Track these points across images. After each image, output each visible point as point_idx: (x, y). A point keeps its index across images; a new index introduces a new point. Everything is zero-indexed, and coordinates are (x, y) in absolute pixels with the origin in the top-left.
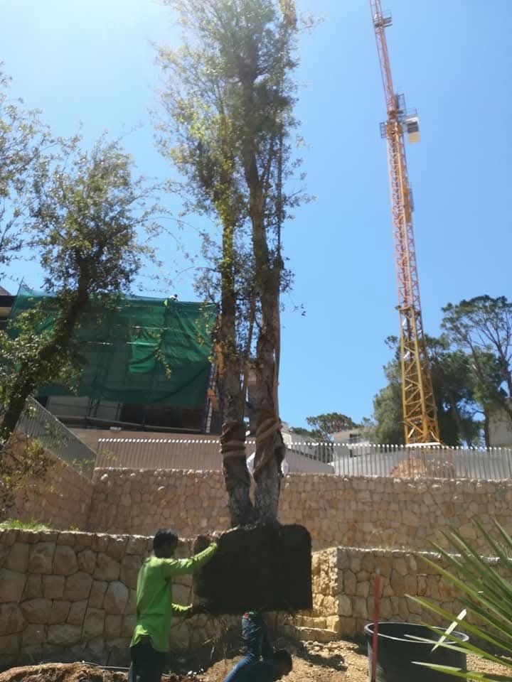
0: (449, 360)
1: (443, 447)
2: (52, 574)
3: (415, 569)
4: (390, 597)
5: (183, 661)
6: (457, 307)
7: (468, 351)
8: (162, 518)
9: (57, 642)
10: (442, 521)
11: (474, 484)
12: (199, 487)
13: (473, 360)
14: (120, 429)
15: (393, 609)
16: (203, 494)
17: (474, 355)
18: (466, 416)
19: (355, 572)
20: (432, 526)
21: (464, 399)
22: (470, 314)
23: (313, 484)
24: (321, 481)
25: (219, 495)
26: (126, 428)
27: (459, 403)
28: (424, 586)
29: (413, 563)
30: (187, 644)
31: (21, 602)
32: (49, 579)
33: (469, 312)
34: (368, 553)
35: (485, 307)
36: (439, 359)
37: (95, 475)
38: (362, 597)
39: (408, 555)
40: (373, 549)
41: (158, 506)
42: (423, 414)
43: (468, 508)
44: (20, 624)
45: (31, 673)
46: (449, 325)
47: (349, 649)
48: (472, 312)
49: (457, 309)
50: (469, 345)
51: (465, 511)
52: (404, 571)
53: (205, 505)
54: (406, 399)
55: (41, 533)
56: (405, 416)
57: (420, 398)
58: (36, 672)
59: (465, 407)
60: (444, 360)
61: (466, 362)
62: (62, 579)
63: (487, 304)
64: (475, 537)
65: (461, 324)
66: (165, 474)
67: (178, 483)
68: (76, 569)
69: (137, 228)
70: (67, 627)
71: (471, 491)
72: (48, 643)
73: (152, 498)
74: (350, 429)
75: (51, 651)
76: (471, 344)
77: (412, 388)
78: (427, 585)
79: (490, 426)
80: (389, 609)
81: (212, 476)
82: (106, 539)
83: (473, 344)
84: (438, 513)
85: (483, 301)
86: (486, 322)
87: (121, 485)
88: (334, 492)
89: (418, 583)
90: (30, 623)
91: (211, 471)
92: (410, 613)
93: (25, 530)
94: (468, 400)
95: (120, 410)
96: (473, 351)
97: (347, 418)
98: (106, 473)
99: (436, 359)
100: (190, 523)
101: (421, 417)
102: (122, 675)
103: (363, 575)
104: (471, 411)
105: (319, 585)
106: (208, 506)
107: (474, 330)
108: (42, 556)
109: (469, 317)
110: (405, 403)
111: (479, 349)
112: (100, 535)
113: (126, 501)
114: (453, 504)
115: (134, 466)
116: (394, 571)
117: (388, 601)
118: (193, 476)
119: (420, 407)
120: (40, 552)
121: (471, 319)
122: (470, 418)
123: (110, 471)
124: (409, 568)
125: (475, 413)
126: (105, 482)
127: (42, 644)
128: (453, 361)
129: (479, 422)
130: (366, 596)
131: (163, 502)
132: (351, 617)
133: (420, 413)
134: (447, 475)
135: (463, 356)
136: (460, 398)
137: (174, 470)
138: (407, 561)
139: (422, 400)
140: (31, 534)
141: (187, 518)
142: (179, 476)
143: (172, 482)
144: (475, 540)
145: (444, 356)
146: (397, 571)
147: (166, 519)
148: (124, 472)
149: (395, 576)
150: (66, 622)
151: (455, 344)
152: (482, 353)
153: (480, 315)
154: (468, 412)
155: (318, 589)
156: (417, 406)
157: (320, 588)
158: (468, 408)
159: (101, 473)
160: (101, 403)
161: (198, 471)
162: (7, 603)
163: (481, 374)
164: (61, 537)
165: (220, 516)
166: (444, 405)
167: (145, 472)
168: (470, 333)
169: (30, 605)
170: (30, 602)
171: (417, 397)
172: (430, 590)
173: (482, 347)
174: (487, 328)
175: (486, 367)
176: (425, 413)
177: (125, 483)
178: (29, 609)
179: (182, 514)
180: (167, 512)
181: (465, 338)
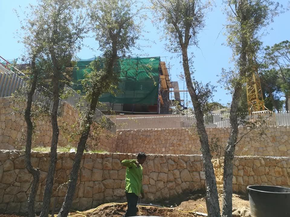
0: (268, 73)
1: (270, 112)
2: (112, 170)
3: (264, 164)
4: (253, 176)
5: (168, 202)
6: (272, 47)
7: (277, 68)
8: (146, 149)
9: (118, 195)
10: (271, 144)
11: (286, 127)
12: (160, 135)
13: (280, 72)
14: (123, 114)
15: (254, 180)
16: (162, 138)
17: (281, 70)
18: (277, 99)
19: (237, 166)
20: (266, 147)
21: (276, 91)
22: (279, 50)
23: (210, 131)
24: (213, 130)
25: (169, 138)
26: (126, 114)
27: (273, 93)
28: (268, 171)
29: (263, 162)
30: (168, 195)
31: (102, 181)
32: (112, 172)
33: (278, 49)
34: (242, 158)
35: (286, 46)
36: (263, 73)
37: (117, 133)
38: (240, 176)
39: (260, 158)
40: (244, 156)
41: (144, 144)
42: (257, 99)
43: (283, 138)
44: (103, 189)
45: (111, 207)
46: (268, 57)
47: (237, 197)
48: (280, 49)
49: (273, 49)
50: (278, 65)
51: (281, 139)
52: (259, 165)
53: (163, 142)
54: (249, 92)
55: (106, 154)
56: (248, 100)
57: (255, 92)
58: (112, 206)
59: (276, 94)
60: (266, 74)
61: (277, 73)
62: (117, 172)
63: (287, 45)
64: (286, 150)
65: (274, 56)
66: (145, 131)
67: (151, 134)
68: (122, 168)
69: (134, 18)
70: (121, 190)
71: (284, 130)
72: (114, 196)
73: (141, 140)
74: (221, 108)
75: (116, 199)
76: (279, 65)
77: (251, 88)
78: (269, 170)
79: (288, 102)
80: (253, 180)
81: (165, 130)
82: (131, 156)
83: (280, 65)
84: (269, 141)
85: (285, 44)
86: (286, 54)
87: (128, 136)
88: (220, 135)
89: (265, 170)
90: (107, 188)
91: (164, 129)
92: (262, 182)
93: (100, 153)
94: (277, 91)
95: (122, 106)
96: (280, 68)
97: (219, 104)
98: (121, 132)
99: (262, 73)
100: (158, 150)
101: (256, 100)
102: (145, 207)
103: (240, 167)
104: (279, 96)
105: (221, 172)
106: (165, 143)
107: (281, 58)
108: (107, 163)
109: (278, 52)
110: (248, 94)
111: (283, 67)
112: (129, 154)
113: (131, 142)
114: (276, 136)
115: (132, 128)
116: (254, 165)
117: (252, 177)
118: (157, 131)
119: (255, 96)
120: (107, 161)
121: (279, 53)
122: (279, 99)
123: (123, 131)
124: (261, 163)
125: (280, 97)
126: (121, 135)
127: (112, 196)
128: (270, 74)
129: (283, 101)
130: (242, 175)
131: (146, 142)
132: (236, 184)
133: (255, 98)
134: (272, 124)
135: (275, 71)
136: (273, 91)
137: (149, 129)
138: (260, 161)
139: (256, 93)
140: (102, 155)
141: (156, 148)
142: (151, 131)
143: (148, 134)
144: (286, 152)
145: (265, 72)
146: (255, 165)
147: (147, 149)
148: (128, 131)
149: (255, 167)
150: (120, 188)
151: (271, 65)
152: (285, 69)
153: (284, 51)
154: (277, 97)
155: (220, 174)
156: (254, 96)
157: (221, 173)
158: (278, 95)
159: (120, 132)
160: (114, 104)
161: (159, 129)
162: (97, 181)
163: (284, 79)
164: (114, 155)
165: (170, 147)
166: (266, 95)
167: (137, 130)
168: (279, 60)
169: (106, 182)
170: (106, 181)
171: (254, 91)
172: (271, 172)
173: (285, 66)
174: (287, 56)
175: (286, 75)
176: (258, 99)
177: (129, 135)
178: (106, 183)
179: (154, 147)
180: (147, 146)
181: (276, 62)
